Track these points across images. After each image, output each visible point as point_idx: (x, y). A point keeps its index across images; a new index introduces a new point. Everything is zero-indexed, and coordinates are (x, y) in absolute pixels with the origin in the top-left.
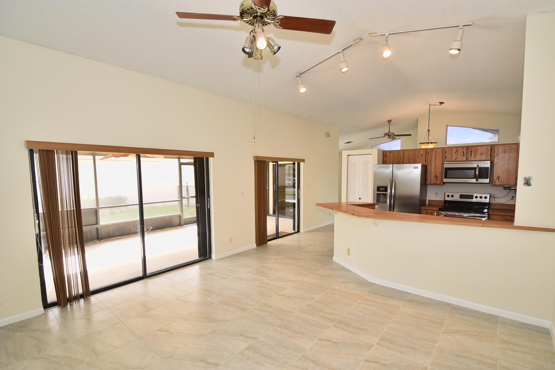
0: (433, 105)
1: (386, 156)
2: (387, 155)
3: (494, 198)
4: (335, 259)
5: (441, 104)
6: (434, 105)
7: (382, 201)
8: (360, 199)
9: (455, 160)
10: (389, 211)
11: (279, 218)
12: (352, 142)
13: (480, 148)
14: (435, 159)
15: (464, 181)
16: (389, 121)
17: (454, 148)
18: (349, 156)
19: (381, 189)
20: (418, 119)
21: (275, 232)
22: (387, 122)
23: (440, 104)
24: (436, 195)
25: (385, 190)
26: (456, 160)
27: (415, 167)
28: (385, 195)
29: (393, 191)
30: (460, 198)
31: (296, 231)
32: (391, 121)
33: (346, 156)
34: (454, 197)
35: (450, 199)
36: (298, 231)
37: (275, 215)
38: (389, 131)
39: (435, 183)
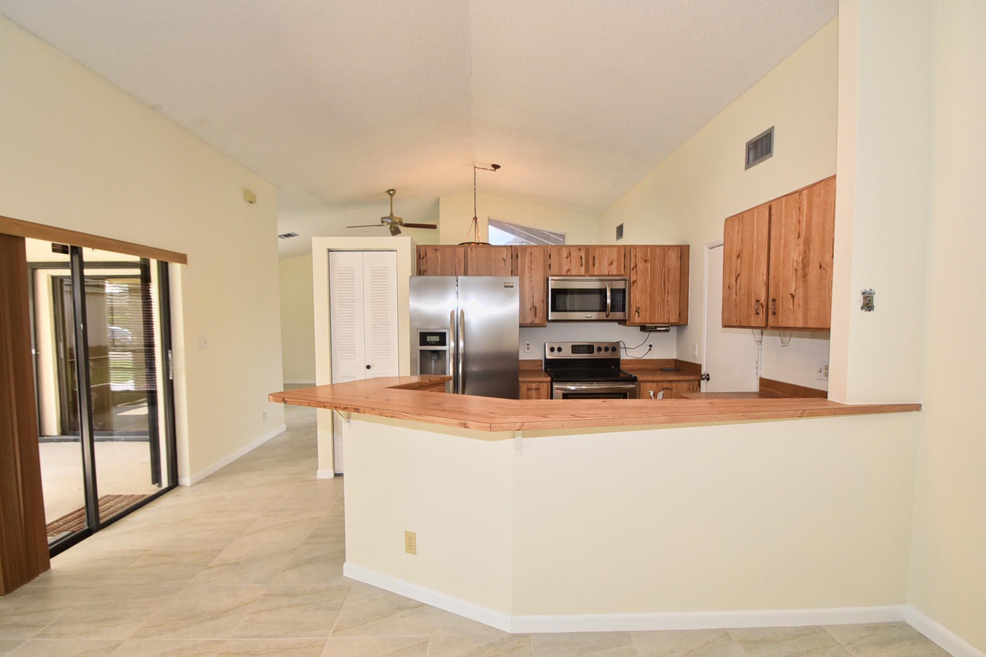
0: (480, 168)
1: (425, 259)
2: (428, 256)
3: (624, 349)
4: (351, 570)
5: (496, 169)
6: (483, 169)
7: (435, 370)
8: (368, 367)
9: (566, 274)
10: (454, 392)
11: (96, 444)
12: (296, 235)
13: (608, 250)
14: (531, 269)
15: (586, 317)
16: (390, 190)
17: (564, 249)
18: (330, 253)
19: (429, 339)
20: (439, 199)
21: (82, 503)
22: (386, 194)
23: (494, 169)
24: (528, 349)
25: (439, 342)
26: (569, 274)
27: (507, 284)
28: (440, 355)
29: (461, 344)
30: (573, 352)
31: (165, 483)
32: (395, 192)
33: (326, 252)
34: (562, 352)
35: (555, 355)
36: (174, 482)
37: (79, 437)
38: (392, 214)
39: (533, 321)
